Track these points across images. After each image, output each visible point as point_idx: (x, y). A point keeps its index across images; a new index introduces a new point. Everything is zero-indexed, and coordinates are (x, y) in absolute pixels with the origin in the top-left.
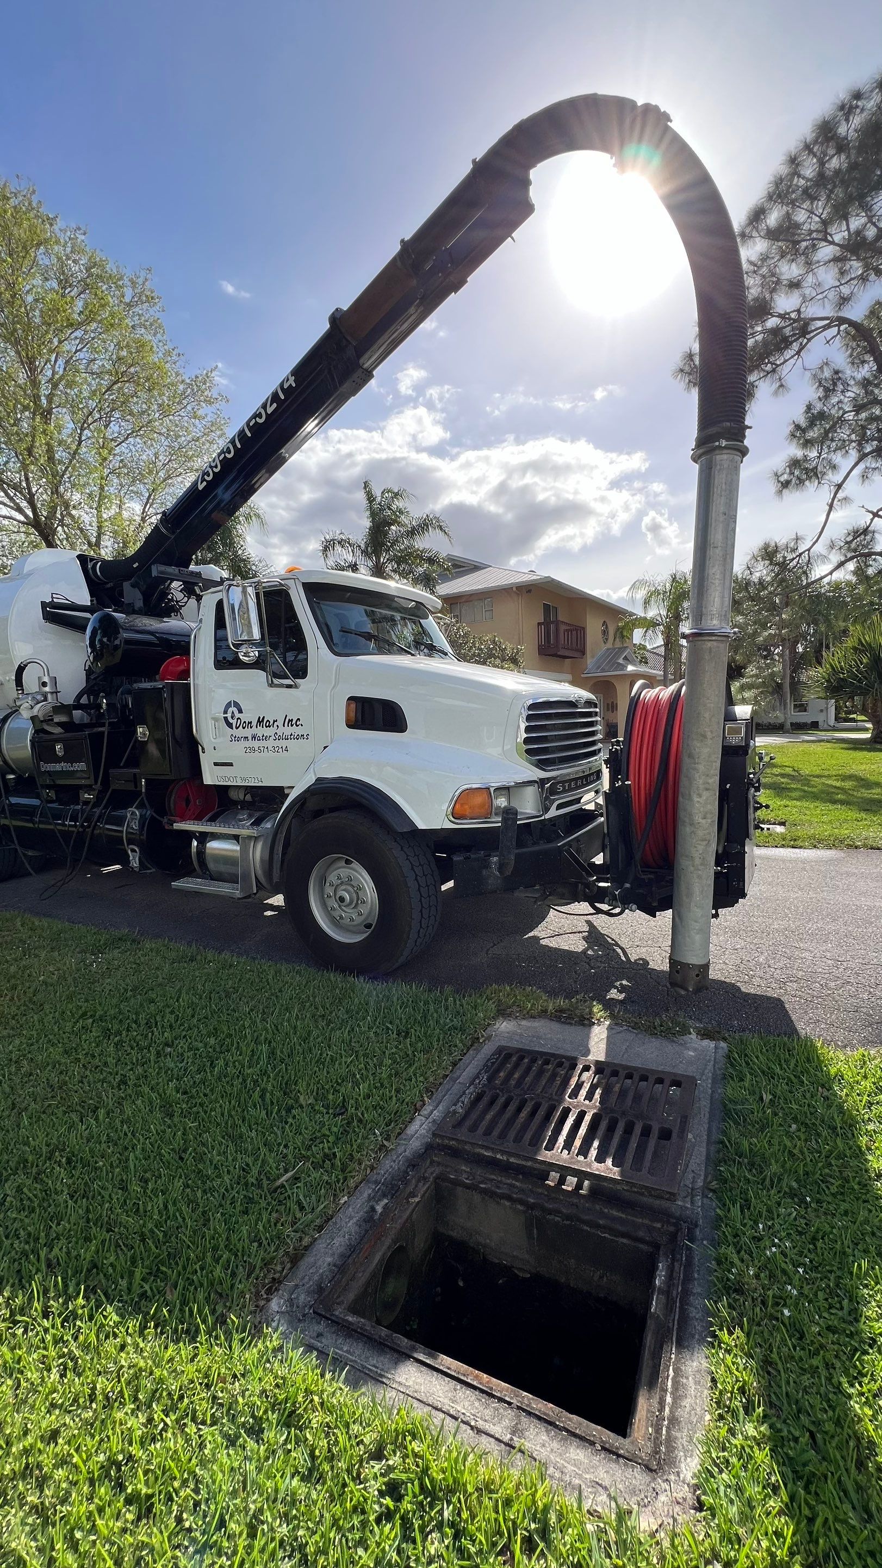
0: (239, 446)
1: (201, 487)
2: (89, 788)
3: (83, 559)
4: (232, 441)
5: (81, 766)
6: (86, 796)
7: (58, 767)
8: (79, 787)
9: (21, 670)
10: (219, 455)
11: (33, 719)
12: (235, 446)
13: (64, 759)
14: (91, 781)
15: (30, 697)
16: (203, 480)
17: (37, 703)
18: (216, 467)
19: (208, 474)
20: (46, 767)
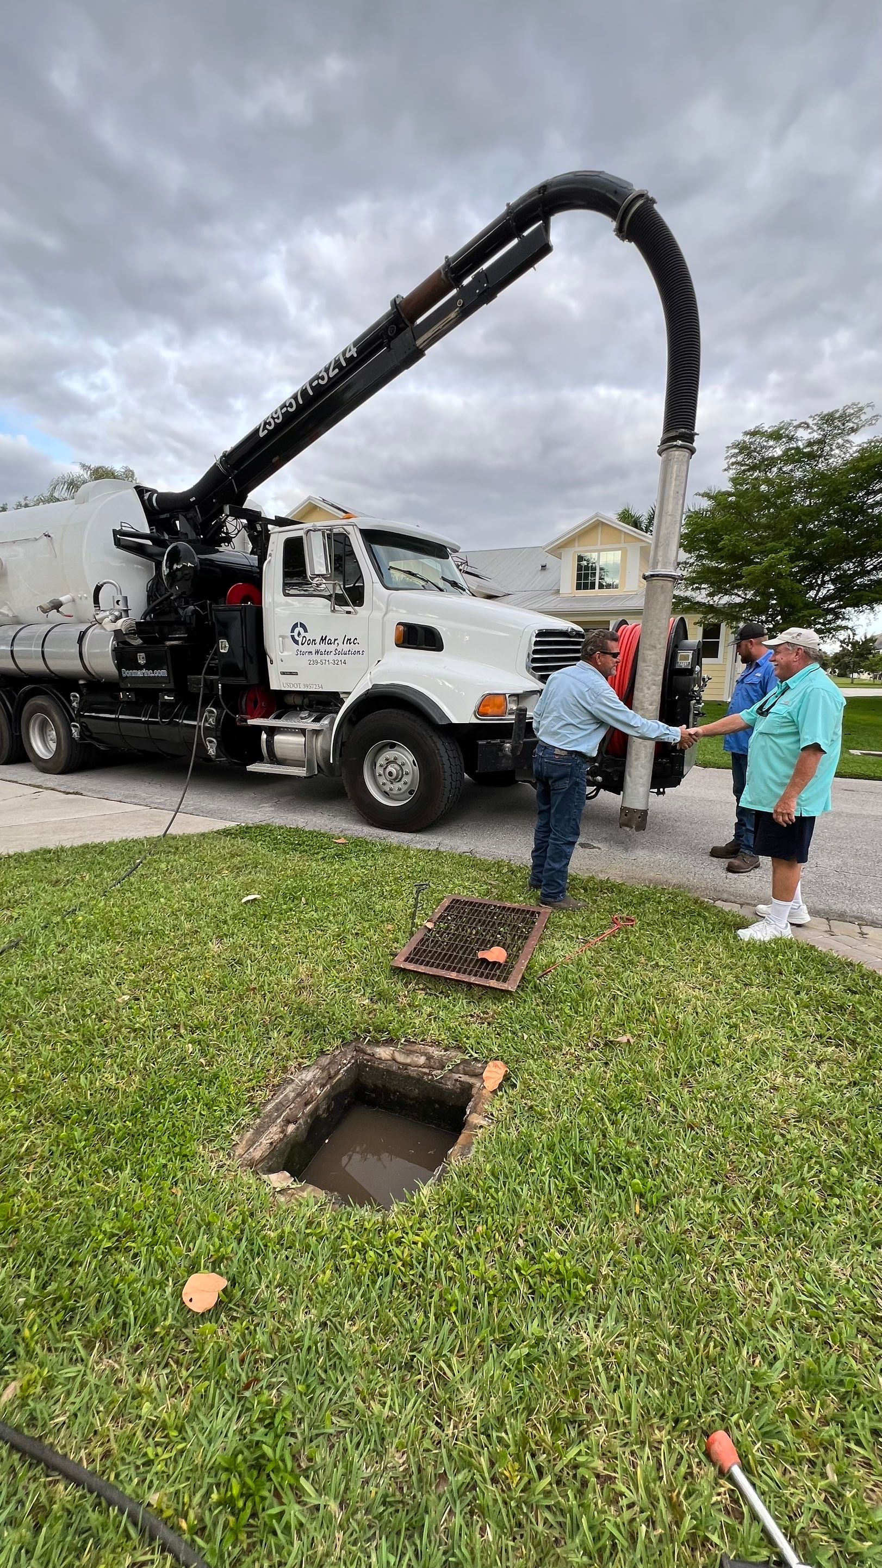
0: (301, 402)
1: (262, 434)
2: (169, 692)
3: (140, 491)
4: (295, 397)
5: (163, 673)
6: (166, 697)
7: (139, 673)
8: (162, 690)
9: (98, 589)
10: (281, 409)
11: (117, 633)
12: (296, 402)
13: (146, 666)
14: (171, 686)
15: (108, 613)
16: (264, 428)
17: (117, 618)
18: (278, 418)
19: (270, 424)
20: (127, 673)
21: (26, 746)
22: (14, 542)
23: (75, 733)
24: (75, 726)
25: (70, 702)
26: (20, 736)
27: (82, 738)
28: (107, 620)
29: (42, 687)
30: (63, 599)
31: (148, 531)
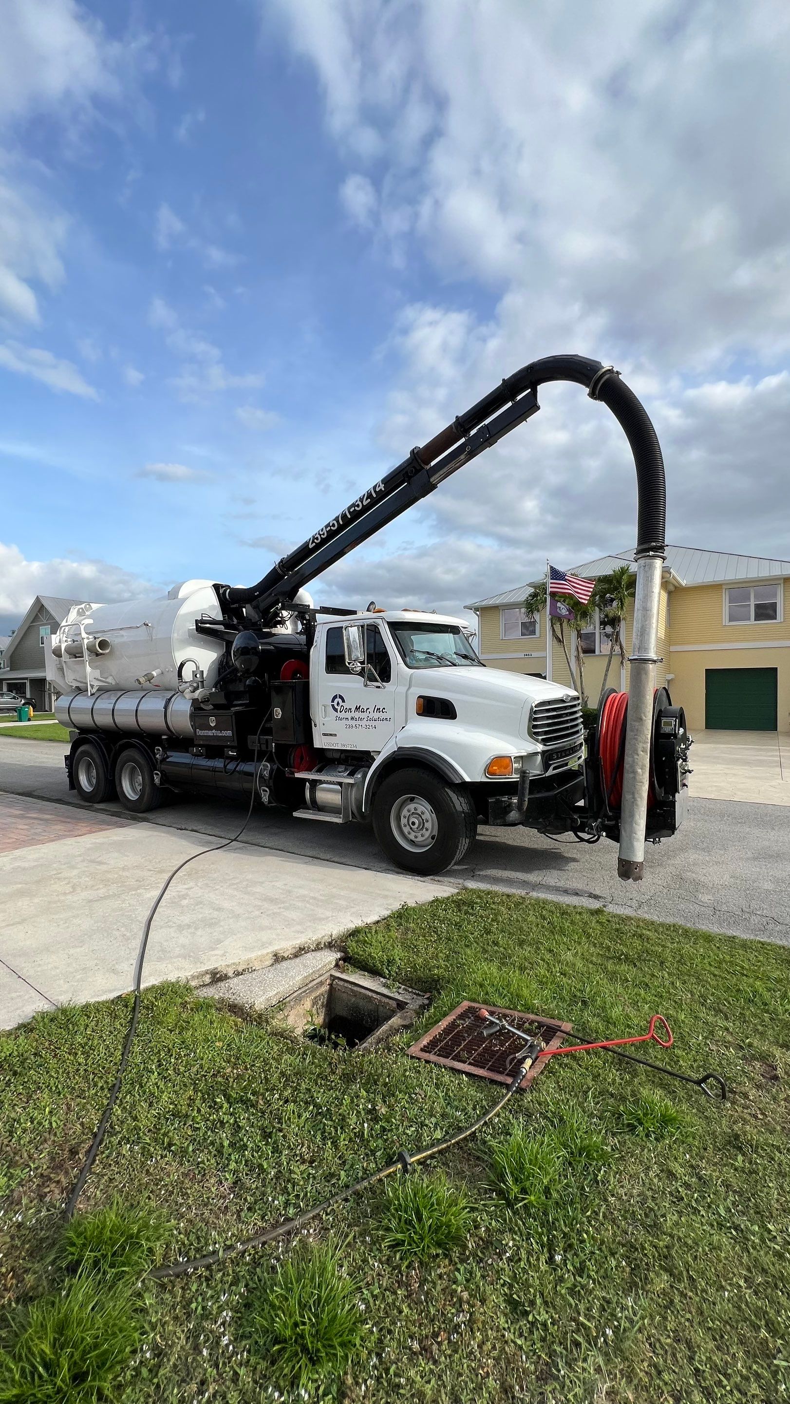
0: (341, 523)
1: (311, 546)
2: (232, 748)
3: (217, 587)
4: (337, 519)
5: (229, 733)
6: (230, 753)
7: (210, 733)
8: (228, 747)
9: (182, 665)
10: (326, 527)
11: (195, 701)
12: (338, 522)
13: (215, 728)
14: (235, 744)
15: (188, 684)
16: (313, 542)
17: (195, 689)
18: (324, 534)
19: (317, 539)
20: (200, 733)
21: (118, 789)
22: (121, 629)
23: (157, 780)
24: (157, 774)
25: (155, 754)
26: (114, 780)
27: (161, 784)
28: (187, 690)
29: (134, 741)
30: (155, 673)
31: (220, 618)
